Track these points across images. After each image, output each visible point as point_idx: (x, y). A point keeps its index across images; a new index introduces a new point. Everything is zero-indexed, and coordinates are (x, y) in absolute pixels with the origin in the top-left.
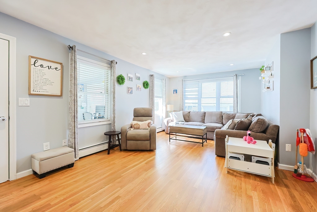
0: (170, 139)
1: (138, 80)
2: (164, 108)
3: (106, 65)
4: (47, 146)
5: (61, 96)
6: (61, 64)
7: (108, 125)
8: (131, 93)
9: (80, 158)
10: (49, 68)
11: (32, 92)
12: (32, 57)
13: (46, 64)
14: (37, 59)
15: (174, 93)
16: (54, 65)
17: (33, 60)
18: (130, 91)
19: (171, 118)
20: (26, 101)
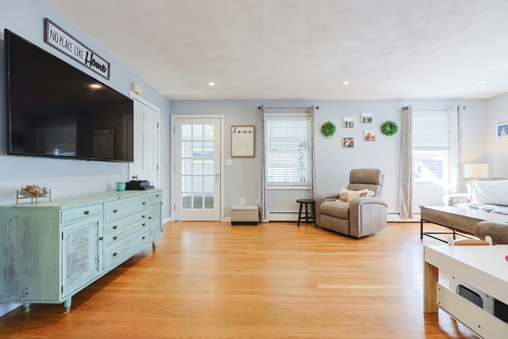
0: (422, 234)
1: (366, 123)
2: (455, 171)
3: (305, 114)
4: (243, 201)
5: (254, 156)
6: (253, 126)
7: (307, 192)
8: (349, 146)
9: (270, 222)
10: (245, 132)
11: (233, 155)
12: (232, 126)
13: (242, 129)
14: (236, 126)
15: (499, 135)
16: (248, 129)
17: (234, 128)
18: (347, 144)
19: (468, 195)
20: (230, 162)
